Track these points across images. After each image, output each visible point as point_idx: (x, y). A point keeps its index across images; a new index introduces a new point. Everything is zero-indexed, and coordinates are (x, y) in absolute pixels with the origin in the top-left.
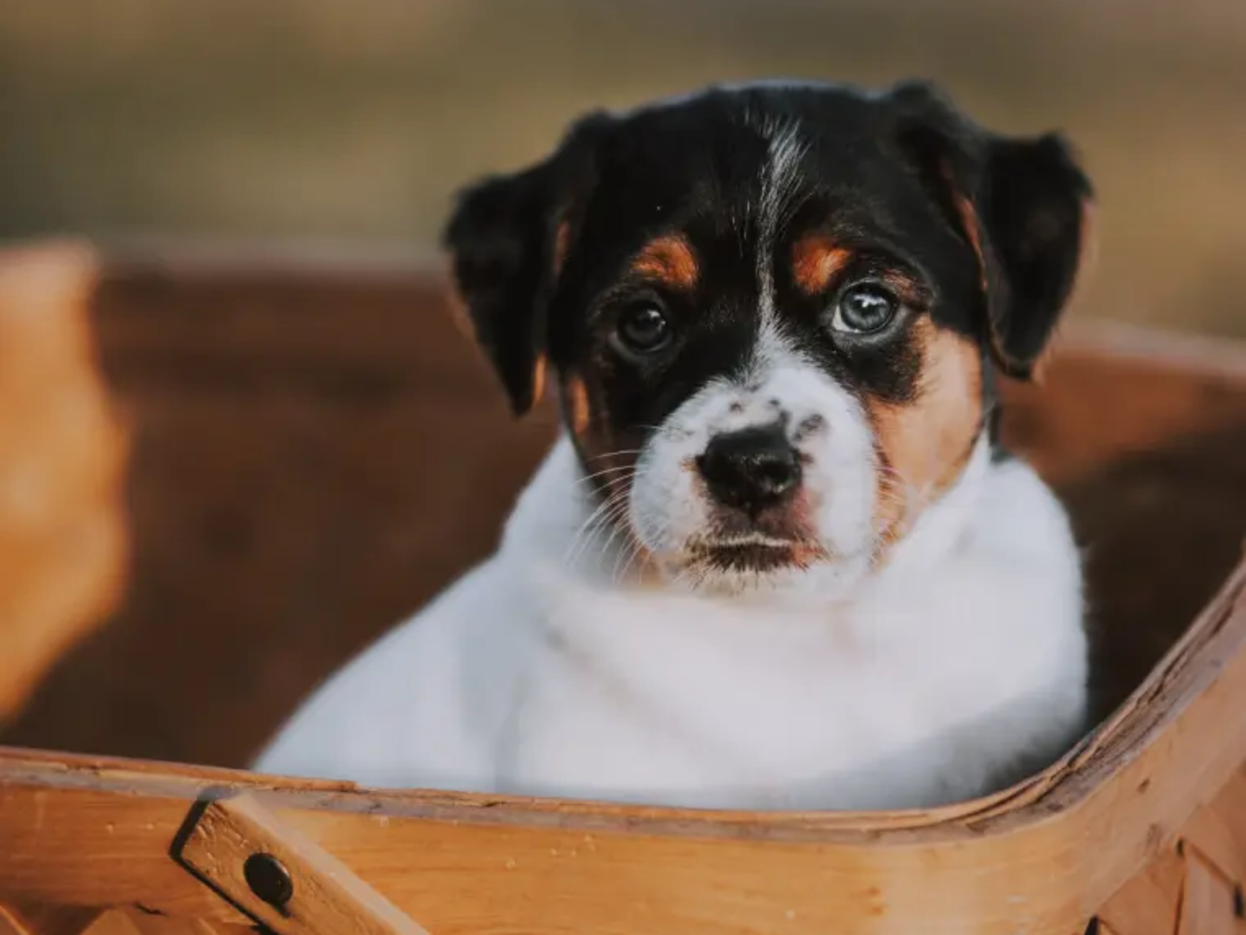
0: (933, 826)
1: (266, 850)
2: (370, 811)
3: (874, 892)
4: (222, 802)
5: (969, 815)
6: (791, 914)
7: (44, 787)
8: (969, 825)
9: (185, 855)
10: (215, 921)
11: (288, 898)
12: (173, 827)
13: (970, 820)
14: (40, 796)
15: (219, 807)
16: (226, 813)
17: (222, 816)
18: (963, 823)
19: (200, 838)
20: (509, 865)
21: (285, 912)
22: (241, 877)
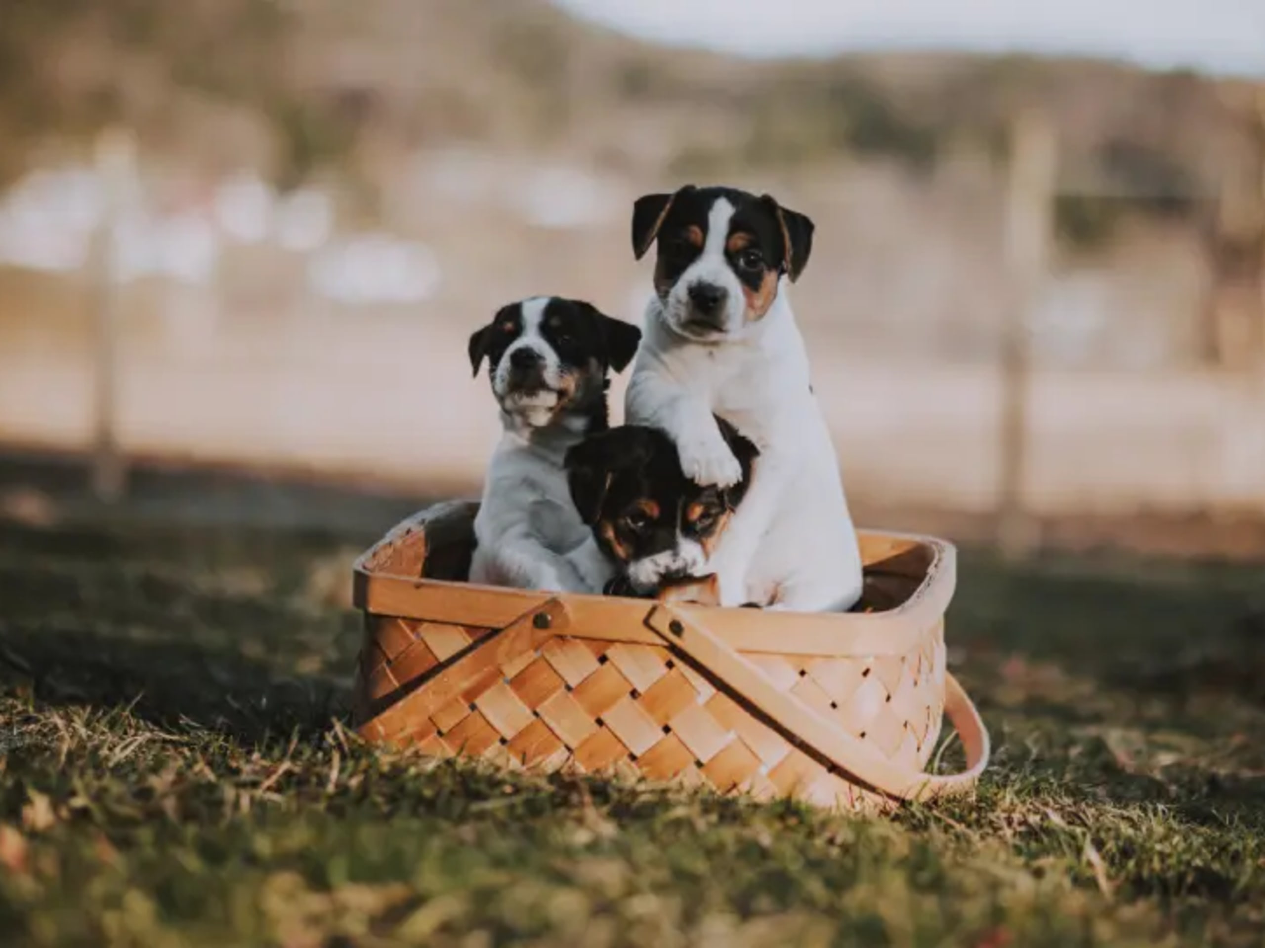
1: (677, 619)
9: (648, 622)
10: (653, 644)
11: (682, 634)
12: (645, 615)
15: (662, 606)
16: (664, 608)
19: (656, 616)
21: (681, 638)
22: (668, 628)
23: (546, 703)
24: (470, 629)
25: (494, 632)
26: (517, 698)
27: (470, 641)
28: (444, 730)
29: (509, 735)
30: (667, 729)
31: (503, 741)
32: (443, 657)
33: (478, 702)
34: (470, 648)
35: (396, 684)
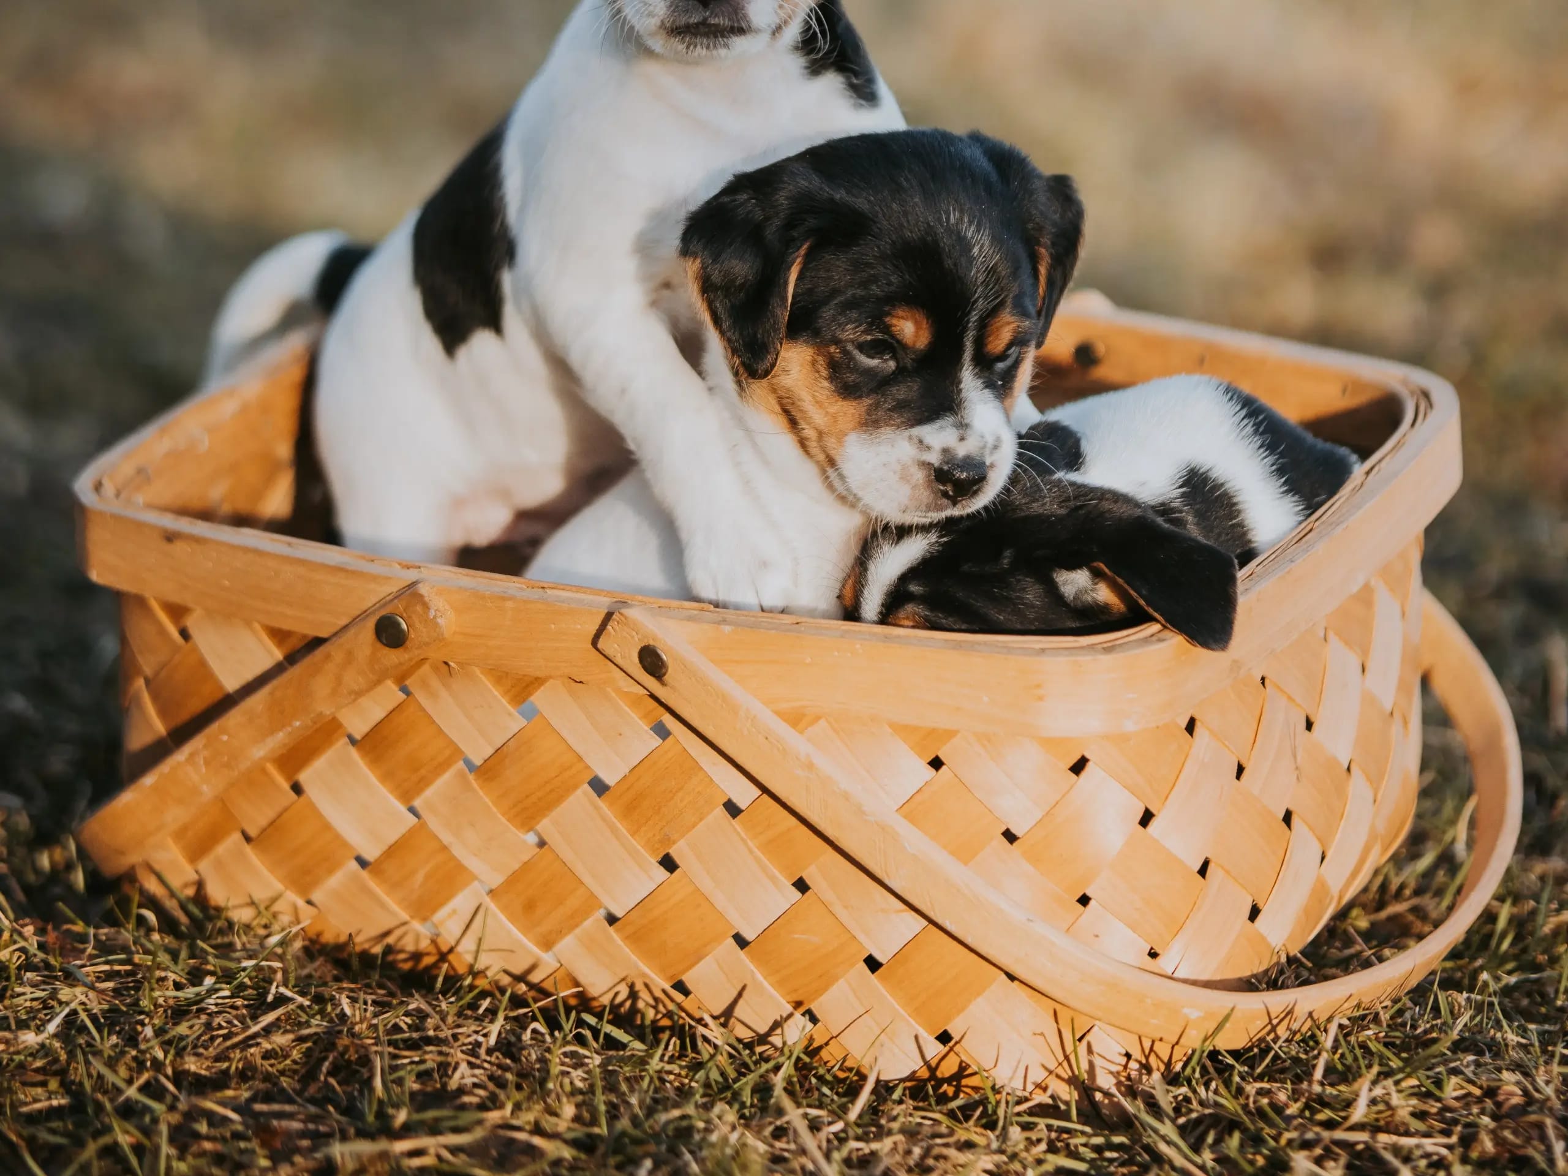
0: (1082, 648)
1: (652, 643)
2: (719, 623)
3: (1038, 686)
4: (623, 611)
5: (1105, 642)
6: (985, 699)
7: (511, 598)
8: (1103, 648)
9: (599, 646)
10: (618, 690)
11: (665, 674)
12: (594, 628)
13: (1105, 645)
14: (509, 604)
15: (621, 614)
16: (626, 618)
17: (623, 619)
18: (1100, 646)
19: (610, 633)
20: (807, 661)
21: (663, 684)
22: (637, 660)
23: (430, 792)
24: (278, 635)
25: (317, 642)
26: (373, 779)
27: (278, 655)
28: (253, 832)
29: (371, 855)
30: (669, 864)
31: (362, 863)
32: (231, 684)
33: (304, 777)
34: (277, 670)
35: (160, 728)
